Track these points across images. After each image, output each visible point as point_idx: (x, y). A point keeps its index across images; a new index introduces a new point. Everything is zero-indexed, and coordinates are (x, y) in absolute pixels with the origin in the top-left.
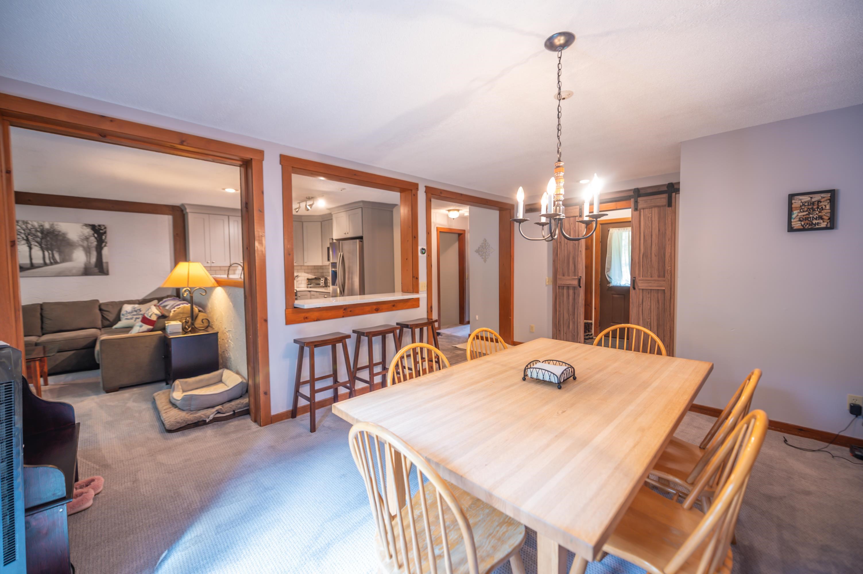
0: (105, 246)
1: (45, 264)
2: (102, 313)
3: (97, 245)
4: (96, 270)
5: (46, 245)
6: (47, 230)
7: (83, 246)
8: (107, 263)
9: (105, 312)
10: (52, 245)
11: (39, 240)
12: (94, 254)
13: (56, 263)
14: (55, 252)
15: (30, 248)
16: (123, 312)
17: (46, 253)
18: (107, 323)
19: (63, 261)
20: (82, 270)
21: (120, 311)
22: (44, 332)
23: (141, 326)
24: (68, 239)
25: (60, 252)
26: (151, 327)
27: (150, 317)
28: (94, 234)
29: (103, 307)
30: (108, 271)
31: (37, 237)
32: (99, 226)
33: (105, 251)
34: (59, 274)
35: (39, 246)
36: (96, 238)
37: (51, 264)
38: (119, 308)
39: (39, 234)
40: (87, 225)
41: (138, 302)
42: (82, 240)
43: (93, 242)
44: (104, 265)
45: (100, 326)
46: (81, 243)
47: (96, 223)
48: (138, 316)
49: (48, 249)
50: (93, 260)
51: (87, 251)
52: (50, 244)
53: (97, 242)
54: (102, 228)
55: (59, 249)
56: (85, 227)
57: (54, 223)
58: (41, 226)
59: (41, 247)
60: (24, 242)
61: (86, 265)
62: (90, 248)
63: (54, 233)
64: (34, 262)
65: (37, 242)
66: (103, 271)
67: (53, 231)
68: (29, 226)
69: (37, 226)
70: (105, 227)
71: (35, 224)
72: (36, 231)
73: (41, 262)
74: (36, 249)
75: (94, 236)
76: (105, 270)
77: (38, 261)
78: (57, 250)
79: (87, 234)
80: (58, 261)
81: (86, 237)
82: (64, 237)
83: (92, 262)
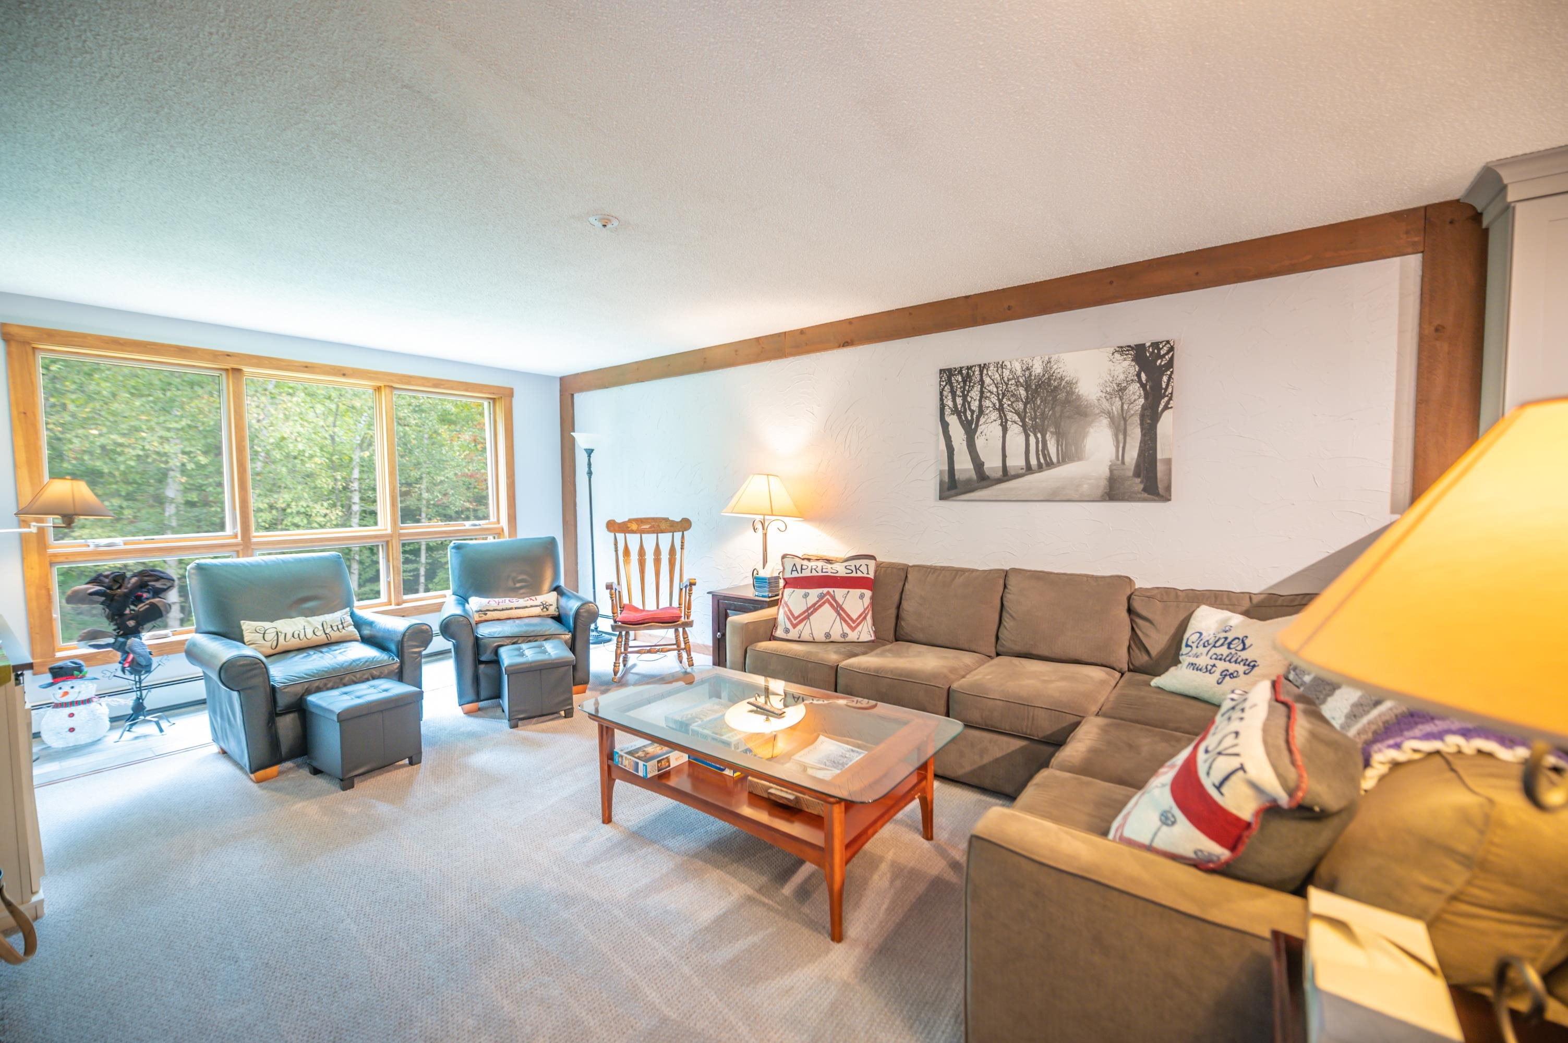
0: (1166, 407)
1: (1029, 469)
2: (1132, 621)
3: (1144, 408)
4: (1137, 485)
5: (1033, 419)
6: (1038, 376)
7: (1110, 415)
8: (1168, 462)
9: (1140, 621)
10: (1044, 417)
11: (1020, 406)
12: (1136, 434)
13: (1050, 465)
14: (1048, 436)
15: (1005, 430)
16: (1190, 635)
17: (1032, 440)
18: (1141, 659)
19: (1065, 458)
20: (1103, 483)
21: (1183, 626)
22: (1000, 649)
23: (1167, 820)
24: (1079, 397)
25: (1060, 436)
26: (1219, 852)
27: (1219, 787)
28: (1139, 375)
29: (1137, 605)
30: (1168, 488)
31: (1018, 398)
32: (1155, 345)
33: (1166, 425)
34: (1053, 497)
35: (1021, 424)
36: (1143, 386)
37: (1040, 468)
38: (1182, 616)
39: (1022, 392)
40: (1121, 350)
41: (1246, 604)
42: (1110, 396)
43: (1136, 395)
44: (1160, 467)
45: (1125, 667)
46: (1106, 405)
47: (1134, 342)
48: (1232, 667)
49: (1035, 429)
50: (1132, 454)
51: (1120, 427)
52: (1043, 413)
53: (1146, 398)
54: (1162, 352)
55: (1057, 427)
56: (1117, 355)
57: (1054, 357)
58: (1028, 369)
59: (1024, 426)
60: (995, 415)
61: (1111, 471)
62: (1125, 420)
63: (1050, 385)
64: (1009, 463)
65: (1017, 413)
66: (1157, 488)
67: (1049, 379)
68: (1006, 373)
69: (1019, 373)
70: (1172, 349)
71: (1017, 367)
72: (1018, 384)
73: (1022, 463)
74: (1015, 431)
75: (1140, 381)
76: (1161, 486)
77: (1016, 461)
78: (1052, 429)
79: (1122, 377)
80: (1055, 460)
81: (1118, 385)
82: (1070, 393)
83: (1127, 459)
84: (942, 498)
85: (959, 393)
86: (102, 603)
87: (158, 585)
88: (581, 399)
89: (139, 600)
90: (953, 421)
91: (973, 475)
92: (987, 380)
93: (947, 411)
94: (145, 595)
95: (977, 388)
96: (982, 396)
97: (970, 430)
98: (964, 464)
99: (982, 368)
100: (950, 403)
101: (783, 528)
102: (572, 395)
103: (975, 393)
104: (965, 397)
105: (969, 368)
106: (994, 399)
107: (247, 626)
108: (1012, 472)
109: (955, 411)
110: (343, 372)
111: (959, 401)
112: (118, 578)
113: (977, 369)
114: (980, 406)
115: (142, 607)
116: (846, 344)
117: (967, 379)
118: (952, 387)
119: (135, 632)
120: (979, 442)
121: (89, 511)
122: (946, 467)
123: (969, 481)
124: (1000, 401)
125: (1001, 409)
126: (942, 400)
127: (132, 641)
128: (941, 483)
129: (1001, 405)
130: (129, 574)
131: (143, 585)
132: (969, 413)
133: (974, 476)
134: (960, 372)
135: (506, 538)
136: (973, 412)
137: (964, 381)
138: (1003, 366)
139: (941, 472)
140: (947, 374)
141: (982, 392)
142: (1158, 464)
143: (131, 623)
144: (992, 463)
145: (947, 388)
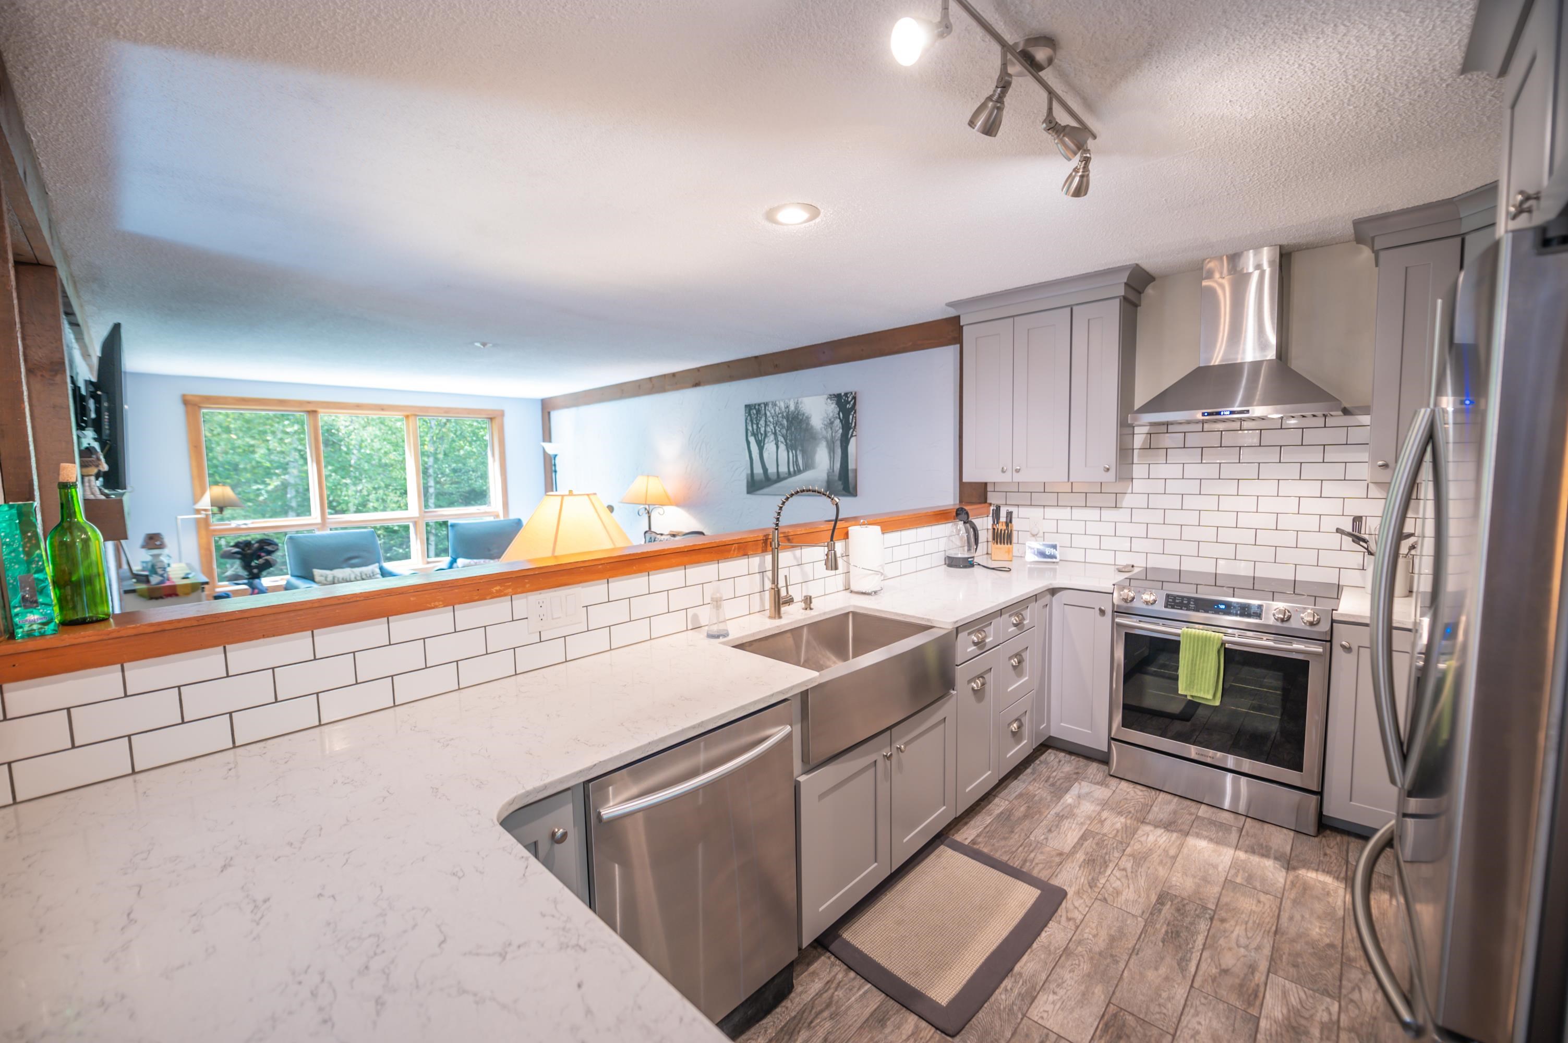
0: (852, 436)
1: (790, 474)
3: (842, 435)
4: (840, 485)
5: (791, 441)
6: (792, 412)
7: (826, 438)
8: (855, 471)
11: (785, 431)
12: (838, 452)
13: (799, 471)
14: (798, 452)
15: (777, 448)
17: (791, 454)
19: (806, 467)
20: (824, 484)
24: (812, 427)
25: (804, 452)
28: (839, 414)
30: (855, 488)
31: (783, 427)
32: (846, 394)
33: (852, 446)
35: (785, 443)
36: (841, 421)
37: (795, 473)
39: (785, 422)
40: (830, 397)
42: (826, 427)
43: (838, 426)
44: (851, 475)
46: (824, 433)
47: (836, 392)
49: (792, 447)
50: (838, 465)
51: (831, 448)
52: (795, 438)
53: (843, 429)
54: (850, 399)
55: (802, 447)
56: (829, 400)
57: (800, 400)
58: (787, 407)
59: (786, 445)
60: (772, 437)
61: (828, 476)
62: (834, 443)
63: (798, 418)
64: (780, 470)
65: (783, 436)
66: (849, 487)
67: (798, 414)
68: (777, 409)
69: (783, 409)
70: (854, 398)
71: (782, 405)
72: (783, 417)
73: (786, 470)
74: (782, 447)
75: (840, 418)
76: (851, 487)
77: (783, 469)
78: (800, 448)
79: (831, 415)
80: (802, 468)
81: (830, 420)
82: (808, 424)
83: (835, 469)
84: (748, 492)
85: (755, 422)
86: (239, 559)
87: (270, 548)
88: (556, 416)
89: (259, 557)
90: (752, 439)
91: (762, 477)
92: (768, 414)
93: (749, 434)
94: (263, 554)
95: (763, 419)
96: (766, 425)
97: (761, 449)
98: (758, 470)
99: (766, 405)
100: (750, 428)
101: (662, 513)
102: (549, 413)
103: (762, 422)
104: (757, 426)
105: (759, 405)
106: (772, 427)
107: (317, 572)
108: (782, 476)
109: (754, 434)
110: (382, 408)
111: (755, 426)
112: (248, 544)
113: (763, 406)
114: (765, 431)
115: (261, 561)
116: (697, 385)
117: (758, 411)
118: (751, 417)
119: (257, 576)
120: (765, 455)
121: (232, 505)
122: (749, 472)
123: (761, 481)
124: (775, 428)
125: (775, 434)
126: (746, 426)
127: (257, 581)
128: (748, 482)
129: (775, 430)
130: (253, 542)
131: (261, 549)
132: (760, 435)
133: (764, 479)
134: (755, 408)
135: (502, 518)
136: (761, 434)
137: (757, 414)
138: (775, 405)
139: (747, 475)
140: (749, 407)
141: (766, 422)
142: (850, 472)
143: (255, 571)
144: (772, 470)
145: (749, 418)
